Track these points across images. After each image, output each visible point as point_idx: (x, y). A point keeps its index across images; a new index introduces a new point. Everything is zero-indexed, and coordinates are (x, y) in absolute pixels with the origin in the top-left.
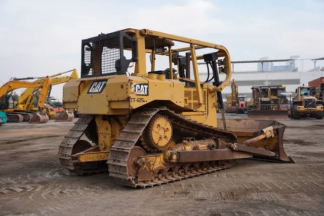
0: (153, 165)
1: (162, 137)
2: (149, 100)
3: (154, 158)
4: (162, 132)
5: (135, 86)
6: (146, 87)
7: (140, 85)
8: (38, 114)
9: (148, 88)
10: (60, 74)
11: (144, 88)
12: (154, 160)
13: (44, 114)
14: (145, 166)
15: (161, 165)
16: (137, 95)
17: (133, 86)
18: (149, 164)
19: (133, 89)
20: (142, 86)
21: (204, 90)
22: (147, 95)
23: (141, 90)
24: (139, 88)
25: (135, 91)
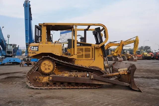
0: (42, 80)
1: (47, 69)
2: (38, 53)
3: (42, 77)
4: (47, 67)
5: (31, 47)
6: (37, 47)
7: (34, 47)
8: (118, 58)
9: (38, 48)
10: (131, 39)
11: (36, 48)
12: (42, 79)
13: (121, 58)
14: (37, 80)
15: (47, 81)
16: (32, 51)
17: (30, 47)
18: (39, 80)
19: (30, 49)
20: (35, 47)
21: (92, 47)
22: (38, 51)
23: (34, 49)
24: (33, 48)
25: (31, 49)
